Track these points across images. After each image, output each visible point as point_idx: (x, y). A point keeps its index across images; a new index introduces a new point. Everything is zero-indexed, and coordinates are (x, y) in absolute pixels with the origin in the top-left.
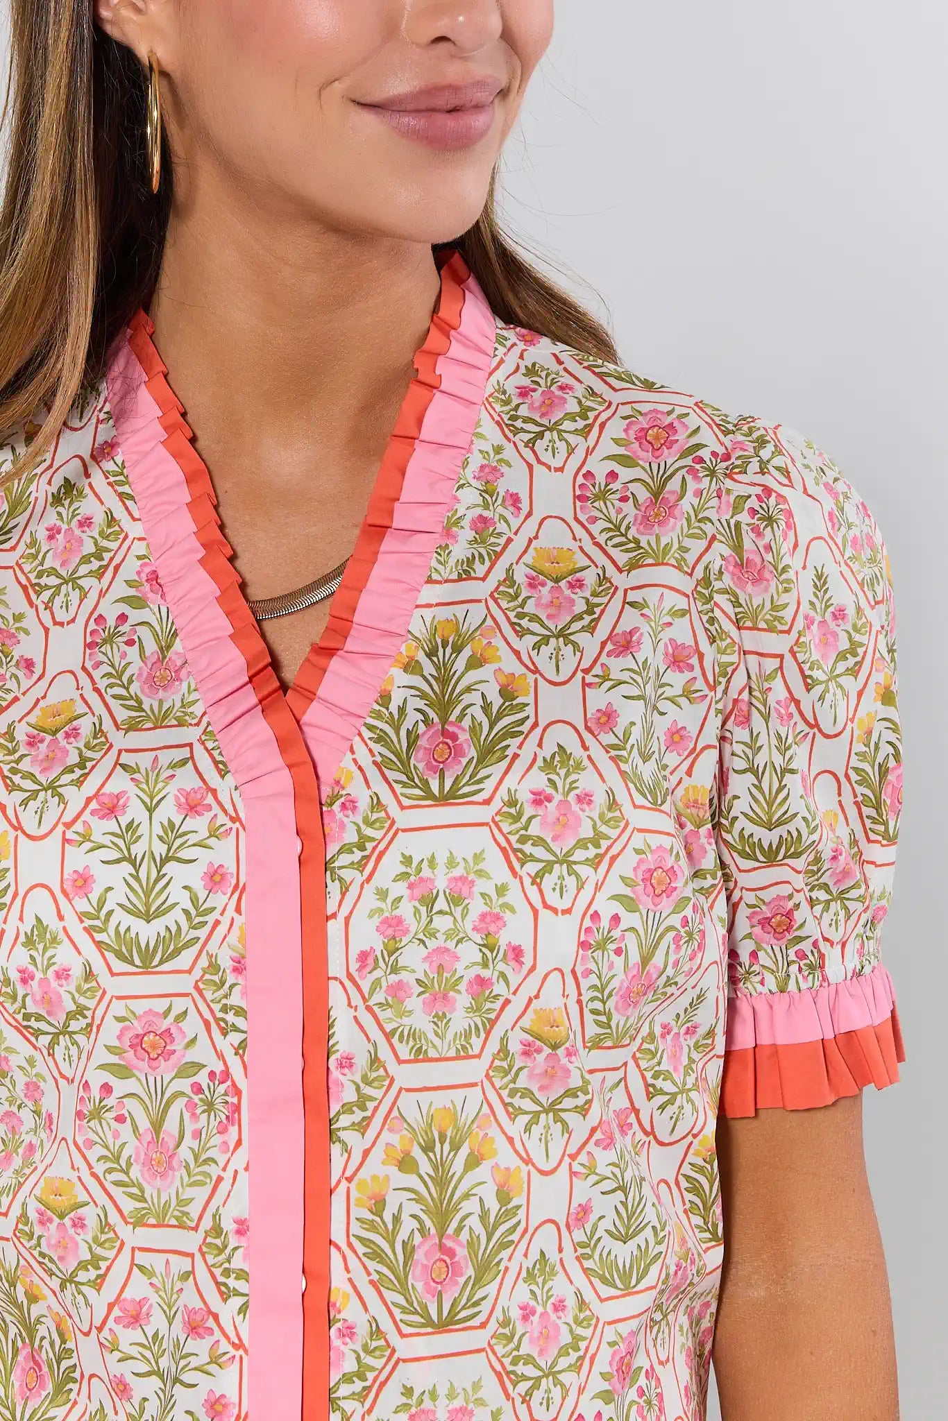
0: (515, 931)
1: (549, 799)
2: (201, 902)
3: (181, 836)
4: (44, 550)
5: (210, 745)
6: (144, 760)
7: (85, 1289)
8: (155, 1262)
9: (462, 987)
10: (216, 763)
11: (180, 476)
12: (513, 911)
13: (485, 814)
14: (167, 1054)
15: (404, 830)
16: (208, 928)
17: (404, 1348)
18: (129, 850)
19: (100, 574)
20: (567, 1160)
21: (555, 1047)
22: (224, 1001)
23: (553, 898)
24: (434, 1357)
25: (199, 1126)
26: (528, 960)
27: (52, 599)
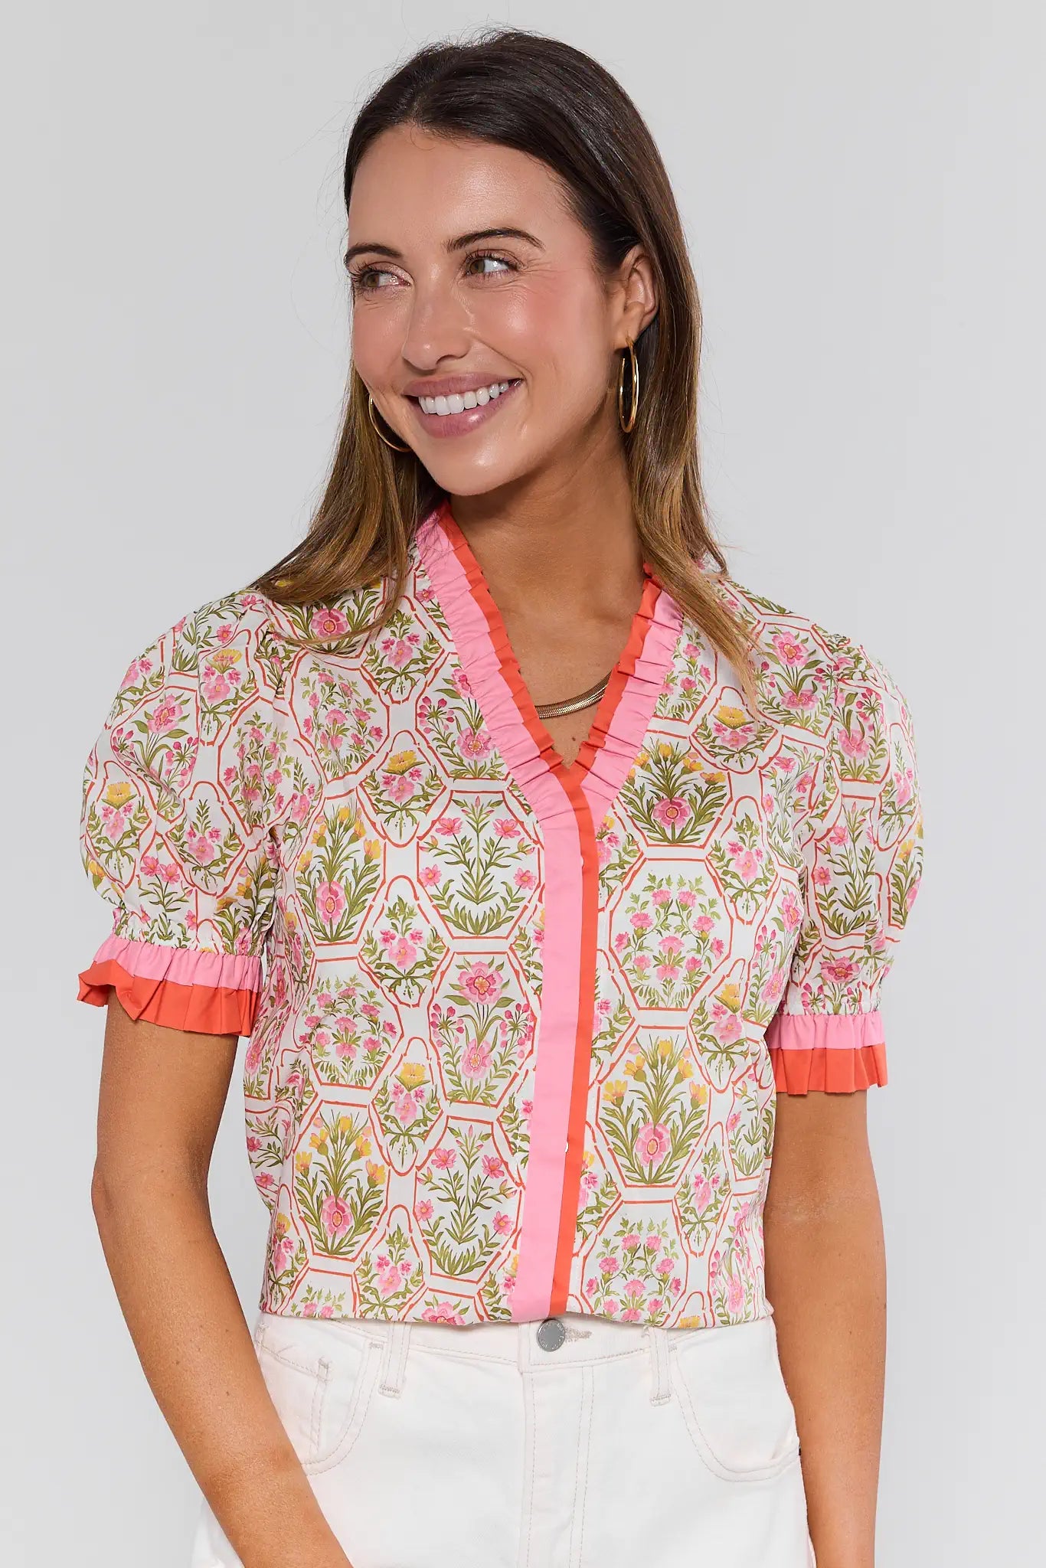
0: (719, 930)
1: (741, 849)
2: (514, 893)
3: (499, 850)
4: (381, 656)
5: (516, 793)
6: (470, 799)
7: (414, 1139)
8: (463, 1127)
9: (684, 964)
10: (522, 805)
11: (481, 614)
12: (719, 917)
13: (701, 854)
14: (491, 992)
15: (650, 860)
16: (520, 910)
17: (627, 1194)
18: (464, 856)
19: (425, 671)
20: (731, 1085)
21: (735, 1011)
22: (528, 959)
23: (742, 913)
24: (644, 1202)
25: (506, 1039)
26: (726, 950)
27: (390, 687)
